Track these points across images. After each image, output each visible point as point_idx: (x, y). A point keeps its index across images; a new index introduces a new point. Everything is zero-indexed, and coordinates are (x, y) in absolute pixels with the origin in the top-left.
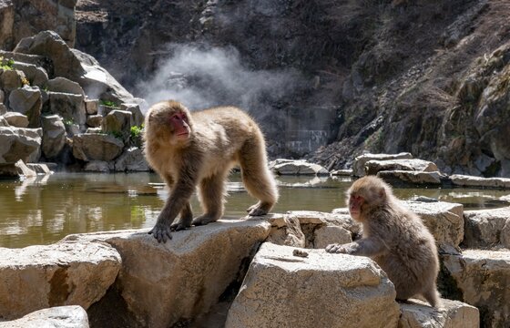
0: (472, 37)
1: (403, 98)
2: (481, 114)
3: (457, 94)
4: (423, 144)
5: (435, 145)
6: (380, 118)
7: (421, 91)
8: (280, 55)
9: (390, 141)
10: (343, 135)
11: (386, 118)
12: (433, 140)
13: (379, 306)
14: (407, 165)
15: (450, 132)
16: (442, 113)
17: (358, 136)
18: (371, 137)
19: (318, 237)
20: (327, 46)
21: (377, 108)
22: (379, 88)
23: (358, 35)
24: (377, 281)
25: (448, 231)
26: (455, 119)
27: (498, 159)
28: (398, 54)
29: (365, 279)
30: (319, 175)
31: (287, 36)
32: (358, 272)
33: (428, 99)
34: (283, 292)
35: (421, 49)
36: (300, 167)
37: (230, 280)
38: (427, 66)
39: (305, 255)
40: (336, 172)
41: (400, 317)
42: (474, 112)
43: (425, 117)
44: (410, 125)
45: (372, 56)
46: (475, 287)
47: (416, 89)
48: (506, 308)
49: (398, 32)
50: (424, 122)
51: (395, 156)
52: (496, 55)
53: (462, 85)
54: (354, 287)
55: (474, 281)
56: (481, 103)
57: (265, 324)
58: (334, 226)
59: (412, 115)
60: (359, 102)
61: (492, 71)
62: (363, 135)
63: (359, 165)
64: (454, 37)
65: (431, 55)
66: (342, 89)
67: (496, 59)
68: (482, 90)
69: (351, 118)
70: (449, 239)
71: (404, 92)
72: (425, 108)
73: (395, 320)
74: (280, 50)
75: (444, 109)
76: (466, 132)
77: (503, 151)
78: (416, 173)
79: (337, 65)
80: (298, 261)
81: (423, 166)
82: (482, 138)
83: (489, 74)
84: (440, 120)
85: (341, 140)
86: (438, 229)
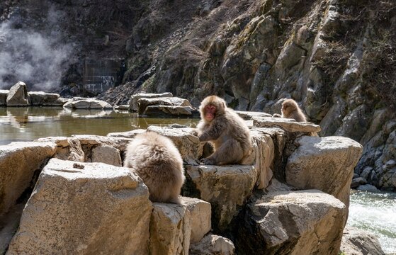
0: (219, 9)
1: (170, 53)
2: (225, 65)
3: (208, 50)
4: (184, 87)
5: (193, 87)
6: (153, 67)
7: (183, 48)
8: (78, 19)
9: (160, 84)
10: (126, 80)
11: (157, 68)
12: (191, 84)
13: (137, 203)
14: (168, 101)
15: (203, 78)
16: (197, 64)
17: (137, 81)
18: (146, 81)
19: (94, 154)
20: (115, 12)
21: (151, 60)
22: (152, 45)
23: (137, 6)
24: (135, 185)
25: (190, 148)
26: (207, 68)
27: (237, 98)
28: (166, 20)
29: (127, 184)
30: (105, 109)
31: (84, 5)
32: (121, 178)
33: (188, 54)
34: (65, 195)
35: (183, 17)
36: (91, 103)
37: (25, 187)
38: (187, 30)
39: (82, 167)
40: (118, 107)
41: (153, 210)
42: (220, 63)
43: (186, 67)
44: (174, 73)
45: (147, 21)
46: (209, 188)
47: (179, 47)
48: (231, 202)
49: (166, 3)
50: (184, 71)
51: (161, 95)
52: (235, 22)
53: (212, 44)
54: (118, 190)
55: (208, 184)
56: (225, 57)
57: (51, 219)
58: (107, 146)
59: (176, 66)
60: (138, 55)
61: (233, 34)
62: (141, 79)
63: (134, 101)
64: (207, 8)
65: (190, 21)
66: (125, 45)
67: (235, 25)
68: (226, 48)
69: (133, 67)
70: (191, 154)
71: (171, 48)
72: (186, 60)
73: (148, 213)
74: (79, 15)
75: (199, 61)
76: (215, 78)
77: (240, 92)
78: (174, 107)
79: (122, 27)
80: (76, 172)
81: (179, 101)
82: (226, 83)
83: (231, 36)
84: (196, 69)
85: (125, 84)
86: (183, 147)
